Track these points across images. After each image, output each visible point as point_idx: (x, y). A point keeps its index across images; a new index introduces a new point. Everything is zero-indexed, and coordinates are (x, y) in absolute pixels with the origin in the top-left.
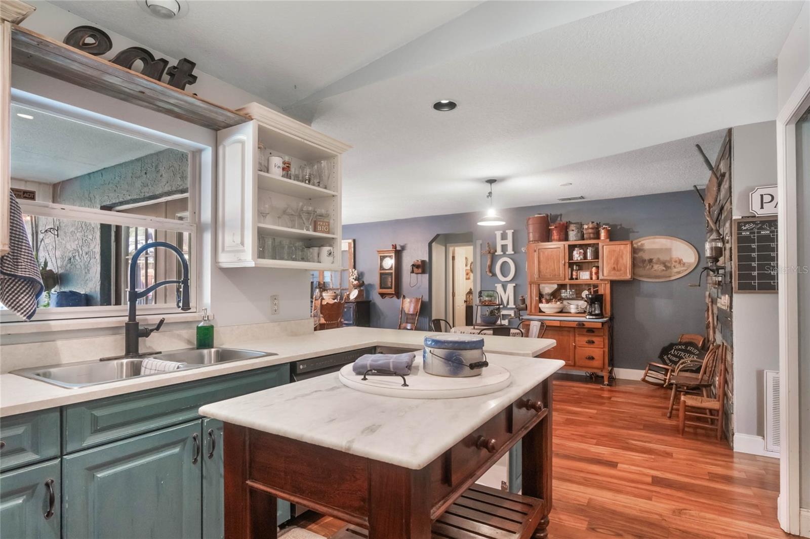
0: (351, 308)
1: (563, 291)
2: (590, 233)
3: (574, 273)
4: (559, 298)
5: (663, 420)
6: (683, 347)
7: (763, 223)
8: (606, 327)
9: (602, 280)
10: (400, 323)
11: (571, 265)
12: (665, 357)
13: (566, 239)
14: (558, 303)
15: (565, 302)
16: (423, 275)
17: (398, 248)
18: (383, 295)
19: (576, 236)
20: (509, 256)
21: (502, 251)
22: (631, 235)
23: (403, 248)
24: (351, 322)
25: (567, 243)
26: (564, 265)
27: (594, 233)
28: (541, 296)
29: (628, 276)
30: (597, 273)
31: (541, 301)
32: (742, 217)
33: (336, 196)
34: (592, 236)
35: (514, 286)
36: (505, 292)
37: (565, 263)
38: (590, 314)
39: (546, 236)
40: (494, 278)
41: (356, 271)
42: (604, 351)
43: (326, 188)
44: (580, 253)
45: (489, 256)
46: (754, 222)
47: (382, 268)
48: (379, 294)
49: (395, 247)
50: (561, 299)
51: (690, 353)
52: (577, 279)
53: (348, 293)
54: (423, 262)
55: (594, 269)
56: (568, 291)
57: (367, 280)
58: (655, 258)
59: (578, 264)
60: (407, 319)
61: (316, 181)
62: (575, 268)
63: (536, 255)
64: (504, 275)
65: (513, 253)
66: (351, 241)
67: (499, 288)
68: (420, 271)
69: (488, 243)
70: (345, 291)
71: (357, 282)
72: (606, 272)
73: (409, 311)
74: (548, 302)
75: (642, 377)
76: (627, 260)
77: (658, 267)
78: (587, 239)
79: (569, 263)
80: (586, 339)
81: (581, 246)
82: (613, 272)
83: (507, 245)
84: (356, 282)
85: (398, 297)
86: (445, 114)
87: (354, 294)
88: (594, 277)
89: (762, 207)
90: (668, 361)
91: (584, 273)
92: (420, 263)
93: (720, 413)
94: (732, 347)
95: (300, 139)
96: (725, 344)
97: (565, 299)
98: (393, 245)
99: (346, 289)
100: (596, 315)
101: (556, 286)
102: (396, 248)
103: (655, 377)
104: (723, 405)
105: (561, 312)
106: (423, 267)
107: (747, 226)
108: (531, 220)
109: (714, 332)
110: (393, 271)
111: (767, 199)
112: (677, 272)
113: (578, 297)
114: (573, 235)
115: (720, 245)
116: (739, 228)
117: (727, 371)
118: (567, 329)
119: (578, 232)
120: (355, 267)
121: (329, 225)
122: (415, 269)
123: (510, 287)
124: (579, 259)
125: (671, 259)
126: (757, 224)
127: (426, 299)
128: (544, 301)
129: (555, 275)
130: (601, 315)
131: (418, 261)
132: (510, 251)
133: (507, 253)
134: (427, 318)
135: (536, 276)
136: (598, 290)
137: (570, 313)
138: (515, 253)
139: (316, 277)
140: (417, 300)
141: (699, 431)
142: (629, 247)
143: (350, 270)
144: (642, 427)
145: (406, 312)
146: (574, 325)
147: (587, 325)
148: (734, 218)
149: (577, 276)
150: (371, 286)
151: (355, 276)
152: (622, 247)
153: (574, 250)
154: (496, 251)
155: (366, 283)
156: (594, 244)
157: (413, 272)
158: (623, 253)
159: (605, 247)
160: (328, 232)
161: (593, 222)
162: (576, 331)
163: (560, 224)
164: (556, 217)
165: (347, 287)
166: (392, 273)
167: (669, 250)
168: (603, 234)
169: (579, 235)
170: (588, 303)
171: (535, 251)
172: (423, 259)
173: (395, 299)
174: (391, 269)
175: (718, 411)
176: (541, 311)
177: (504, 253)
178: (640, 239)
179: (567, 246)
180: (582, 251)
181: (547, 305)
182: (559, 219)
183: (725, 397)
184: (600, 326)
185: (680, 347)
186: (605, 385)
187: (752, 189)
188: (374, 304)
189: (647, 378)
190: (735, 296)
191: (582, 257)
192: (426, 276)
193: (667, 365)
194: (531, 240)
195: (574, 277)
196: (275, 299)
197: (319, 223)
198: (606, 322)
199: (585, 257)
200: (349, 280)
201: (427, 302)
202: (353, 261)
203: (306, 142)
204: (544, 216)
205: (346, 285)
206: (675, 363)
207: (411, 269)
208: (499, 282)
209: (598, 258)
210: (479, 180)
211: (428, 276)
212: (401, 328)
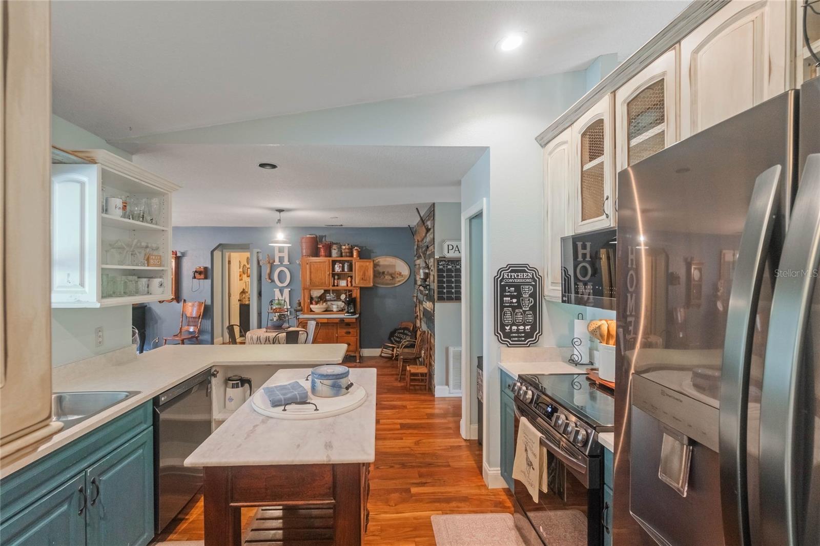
1: (328, 295)
2: (347, 252)
3: (336, 281)
4: (325, 299)
5: (396, 383)
6: (402, 331)
7: (449, 261)
8: (358, 321)
9: (354, 287)
10: (180, 326)
11: (333, 275)
12: (392, 339)
13: (330, 256)
14: (324, 304)
15: (329, 303)
16: (205, 280)
17: (179, 254)
19: (337, 253)
20: (286, 266)
21: (279, 262)
22: (372, 254)
23: (184, 254)
25: (331, 259)
26: (329, 275)
27: (349, 252)
28: (311, 299)
29: (371, 285)
30: (351, 282)
31: (311, 303)
32: (440, 257)
33: (166, 231)
34: (348, 254)
35: (290, 291)
36: (282, 295)
37: (329, 273)
38: (348, 312)
39: (316, 253)
40: (273, 283)
42: (357, 339)
43: (156, 224)
44: (340, 266)
45: (269, 266)
46: (445, 261)
49: (175, 253)
50: (326, 301)
51: (407, 335)
52: (337, 286)
54: (206, 268)
55: (349, 279)
56: (331, 294)
58: (386, 271)
59: (338, 275)
60: (189, 322)
61: (149, 218)
62: (336, 278)
63: (308, 266)
64: (281, 282)
65: (288, 263)
67: (277, 291)
68: (202, 276)
69: (268, 255)
72: (357, 282)
73: (191, 313)
74: (317, 303)
75: (380, 353)
76: (371, 273)
77: (388, 277)
78: (345, 257)
79: (332, 274)
80: (345, 331)
81: (340, 262)
82: (362, 281)
83: (284, 257)
85: (178, 302)
86: (267, 170)
88: (349, 285)
89: (448, 252)
90: (394, 342)
91: (343, 281)
92: (203, 270)
93: (428, 375)
94: (434, 335)
95: (137, 181)
96: (429, 332)
97: (329, 301)
98: (173, 251)
100: (351, 313)
101: (323, 291)
102: (176, 255)
103: (387, 352)
104: (429, 370)
105: (326, 311)
106: (204, 273)
107: (442, 263)
108: (304, 239)
109: (421, 322)
110: (173, 277)
111: (451, 247)
112: (399, 281)
113: (338, 299)
114: (334, 253)
115: (427, 271)
116: (438, 264)
117: (431, 348)
118: (332, 324)
119: (339, 251)
121: (160, 258)
122: (197, 275)
123: (286, 291)
124: (339, 271)
125: (395, 272)
126: (446, 262)
127: (209, 302)
128: (314, 303)
129: (322, 283)
130: (354, 313)
131: (200, 267)
132: (286, 262)
133: (284, 263)
134: (209, 320)
135: (308, 283)
136: (351, 294)
137: (332, 311)
138: (290, 263)
140: (200, 304)
141: (417, 387)
142: (372, 263)
144: (386, 391)
145: (188, 315)
146: (337, 321)
147: (346, 321)
148: (436, 257)
149: (338, 283)
152: (368, 263)
153: (335, 264)
154: (274, 261)
156: (349, 260)
157: (195, 277)
158: (368, 268)
159: (356, 263)
160: (160, 266)
161: (348, 244)
162: (338, 325)
163: (325, 243)
164: (321, 237)
166: (172, 279)
167: (394, 266)
168: (355, 253)
169: (339, 252)
170: (345, 303)
171: (307, 264)
172: (205, 266)
175: (426, 374)
176: (311, 311)
177: (281, 263)
178: (377, 258)
179: (331, 261)
180: (341, 265)
181: (316, 306)
182: (324, 240)
183: (430, 366)
184: (354, 320)
185: (400, 331)
186: (357, 363)
187: (444, 241)
188: (150, 308)
189: (383, 355)
190: (436, 304)
191: (341, 269)
192: (208, 281)
193: (394, 344)
194: (304, 255)
195: (336, 284)
196: (100, 331)
197: (151, 257)
198: (358, 317)
199: (343, 270)
201: (209, 305)
203: (143, 183)
204: (314, 237)
206: (399, 342)
207: (193, 275)
208: (277, 287)
209: (352, 271)
210: (271, 209)
211: (210, 280)
212: (183, 331)
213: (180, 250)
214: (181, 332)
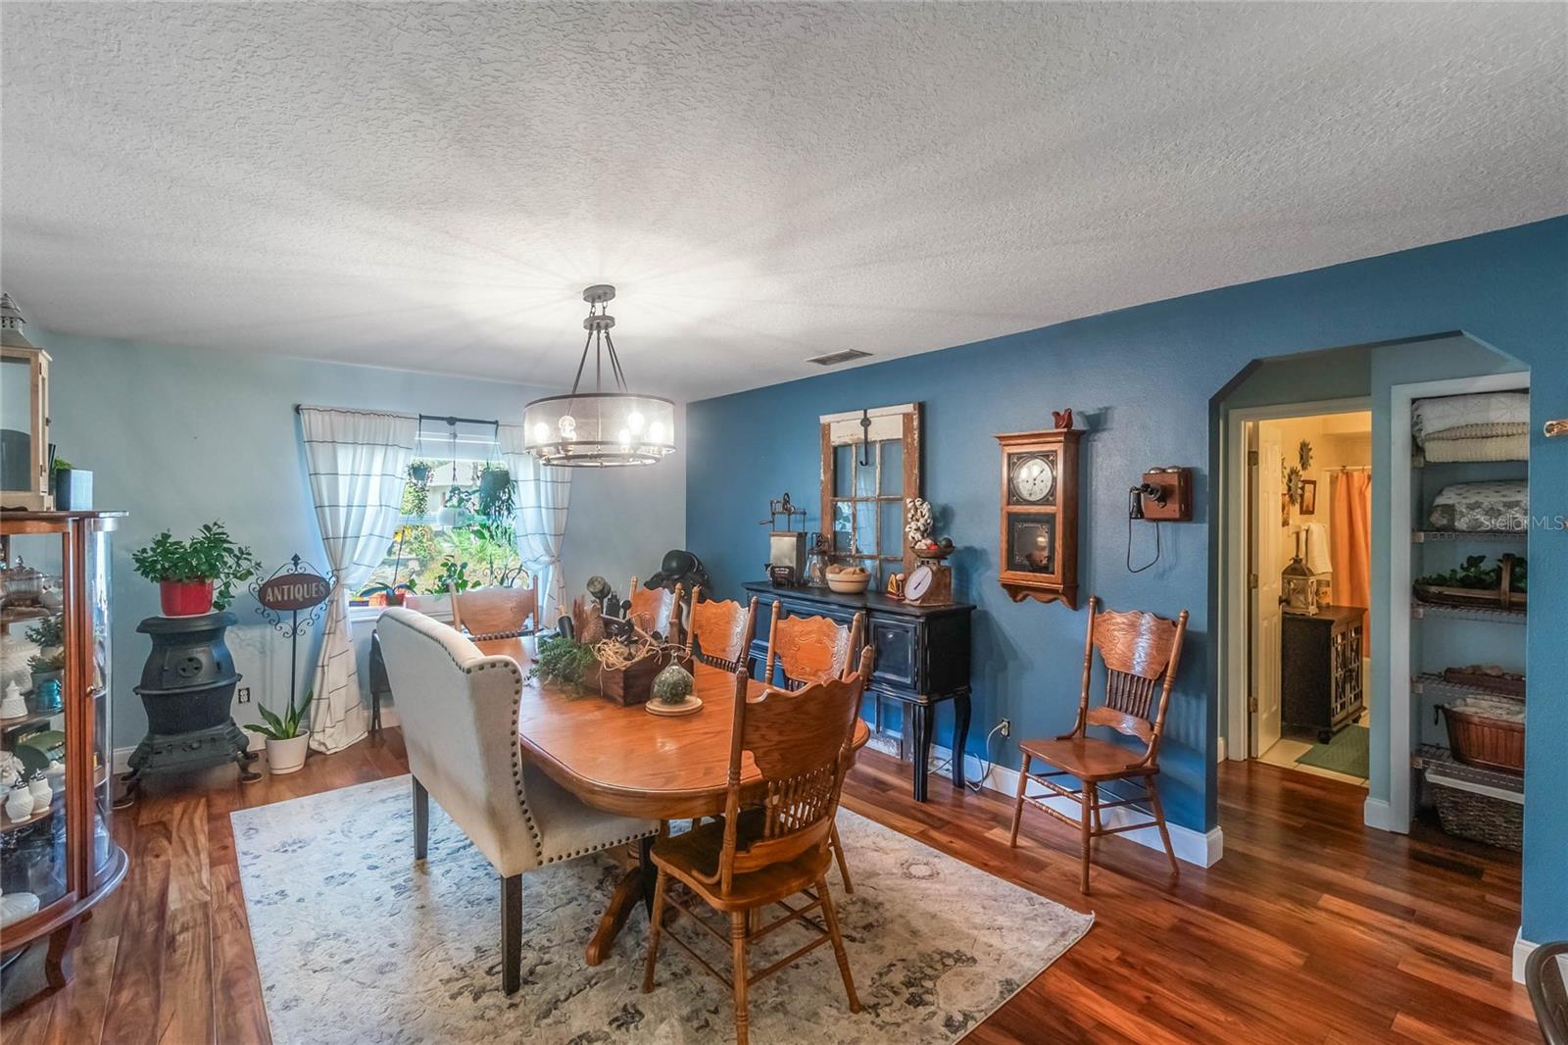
0: (907, 632)
10: (1083, 704)
16: (1183, 526)
17: (1078, 425)
18: (1015, 591)
23: (1097, 423)
24: (908, 681)
41: (926, 507)
47: (1013, 495)
48: (1005, 586)
49: (1064, 419)
53: (900, 577)
54: (1187, 475)
57: (962, 534)
60: (1113, 693)
66: (909, 408)
68: (1173, 508)
70: (892, 567)
71: (929, 542)
73: (1127, 661)
84: (924, 544)
85: (1075, 604)
87: (918, 583)
92: (1175, 481)
98: (1057, 414)
99: (895, 560)
102: (1069, 425)
106: (1180, 496)
110: (1057, 509)
120: (922, 493)
122: (1149, 503)
127: (1200, 622)
131: (1164, 471)
139: (814, 519)
140: (1164, 625)
143: (908, 500)
145: (1114, 664)
150: (974, 554)
151: (922, 521)
155: (958, 544)
157: (1138, 513)
165: (900, 554)
166: (1053, 516)
172: (1183, 464)
173: (1061, 606)
174: (1045, 501)
188: (985, 615)
192: (1195, 535)
200: (906, 534)
201: (1198, 634)
202: (916, 471)
205: (898, 549)
207: (1132, 503)
211: (1206, 526)
212: (1090, 722)
213: (1083, 402)
214: (1082, 724)
